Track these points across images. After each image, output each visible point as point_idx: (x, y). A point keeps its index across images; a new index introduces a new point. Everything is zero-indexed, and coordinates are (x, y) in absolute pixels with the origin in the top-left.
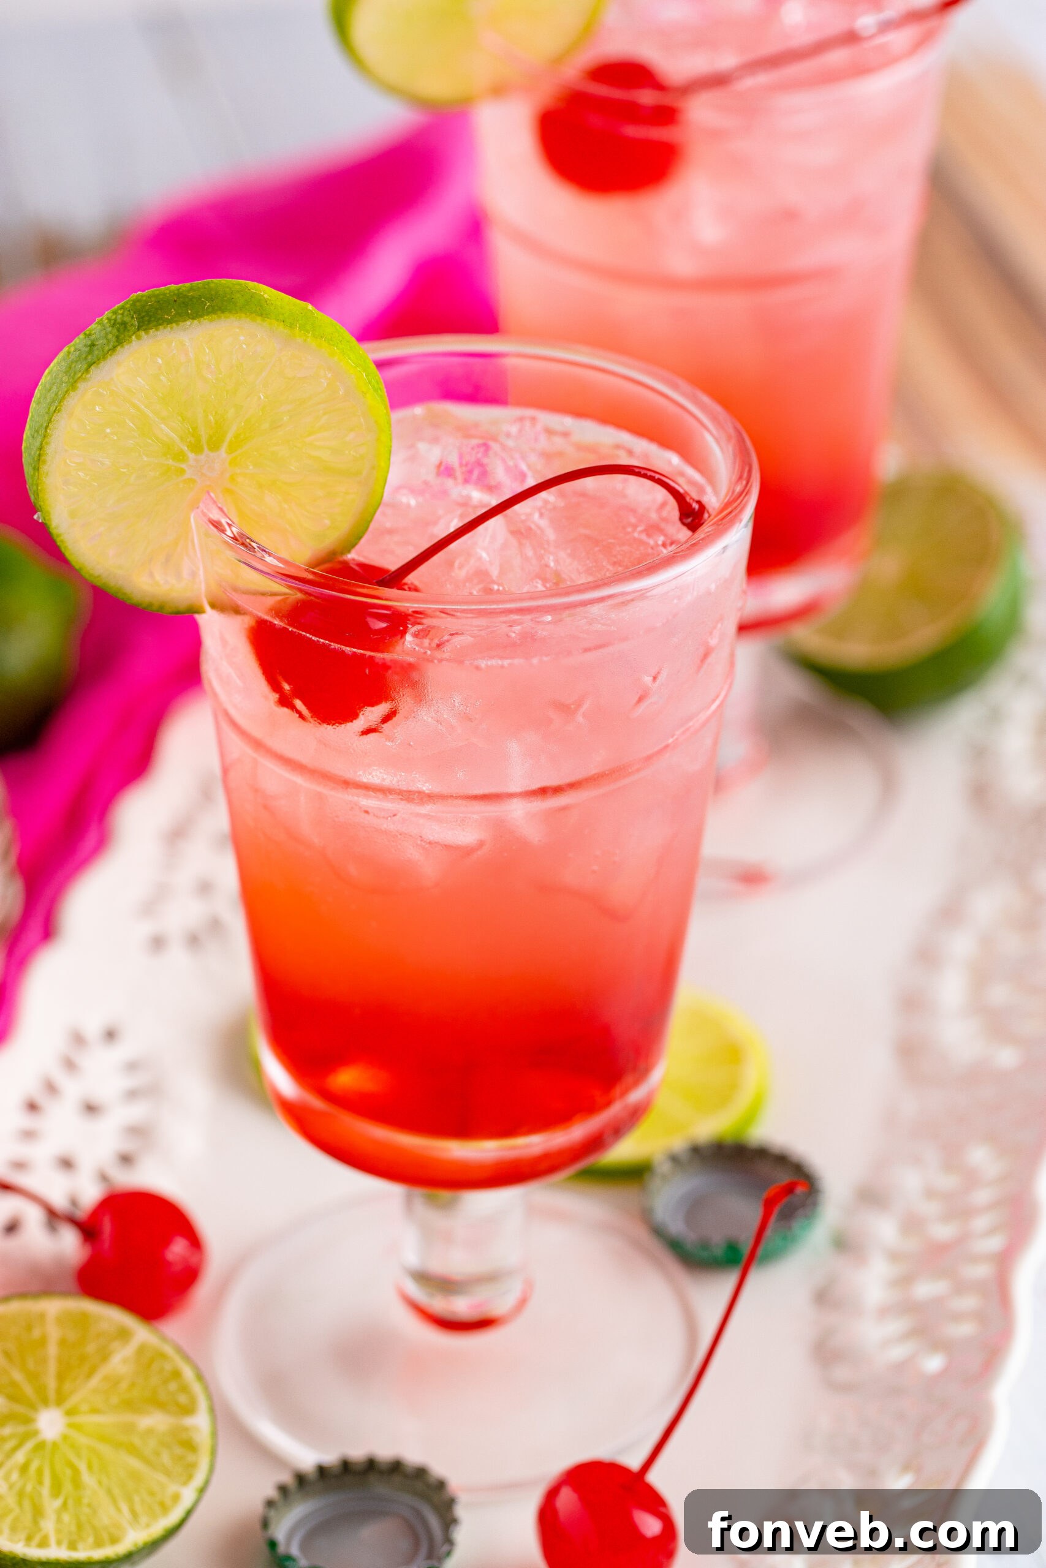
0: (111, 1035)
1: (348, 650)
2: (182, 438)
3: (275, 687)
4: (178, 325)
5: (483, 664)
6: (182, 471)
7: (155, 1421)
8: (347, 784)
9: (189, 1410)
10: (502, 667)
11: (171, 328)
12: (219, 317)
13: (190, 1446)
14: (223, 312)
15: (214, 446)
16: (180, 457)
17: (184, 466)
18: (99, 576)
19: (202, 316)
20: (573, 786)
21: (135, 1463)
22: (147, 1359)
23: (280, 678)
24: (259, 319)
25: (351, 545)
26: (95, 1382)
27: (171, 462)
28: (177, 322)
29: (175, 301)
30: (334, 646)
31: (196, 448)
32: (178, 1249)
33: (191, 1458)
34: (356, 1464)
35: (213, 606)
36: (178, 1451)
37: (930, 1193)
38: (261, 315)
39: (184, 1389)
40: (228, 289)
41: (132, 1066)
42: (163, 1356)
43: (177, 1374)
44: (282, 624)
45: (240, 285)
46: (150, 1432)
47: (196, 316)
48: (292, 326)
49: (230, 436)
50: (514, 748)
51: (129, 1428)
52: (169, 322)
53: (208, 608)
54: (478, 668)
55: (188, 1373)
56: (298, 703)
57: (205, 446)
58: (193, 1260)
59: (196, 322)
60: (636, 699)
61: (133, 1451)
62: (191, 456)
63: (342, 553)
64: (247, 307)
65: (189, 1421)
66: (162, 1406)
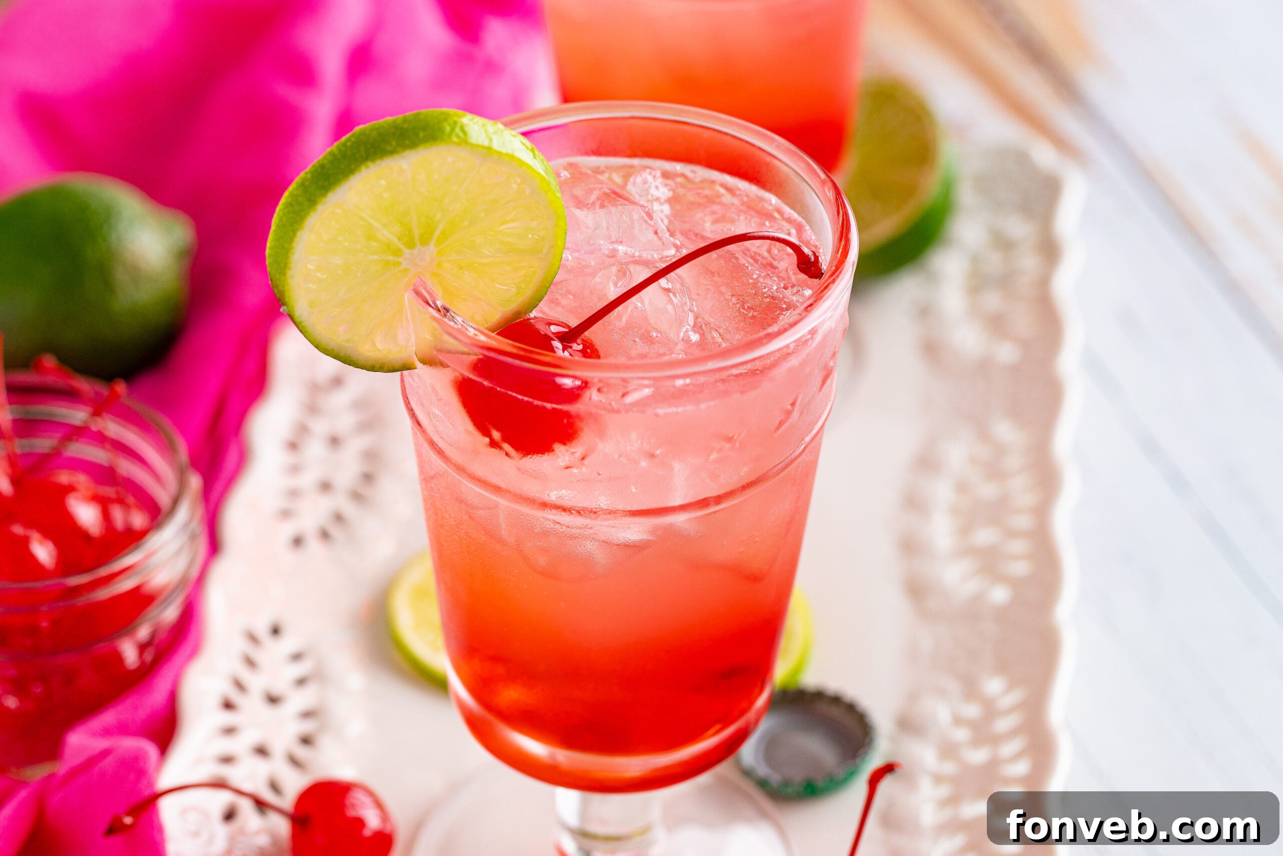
0: (276, 631)
1: (549, 406)
2: (399, 239)
3: (486, 433)
5: (661, 411)
6: (399, 264)
8: (545, 505)
10: (677, 413)
11: (393, 158)
15: (425, 242)
16: (397, 253)
17: (401, 260)
23: (490, 427)
25: (533, 306)
27: (391, 258)
30: (536, 402)
31: (411, 245)
35: (424, 362)
37: (958, 721)
41: (297, 657)
44: (490, 385)
49: (437, 232)
50: (677, 466)
53: (419, 365)
54: (657, 415)
56: (506, 446)
57: (418, 243)
60: (777, 423)
62: (407, 251)
63: (526, 313)
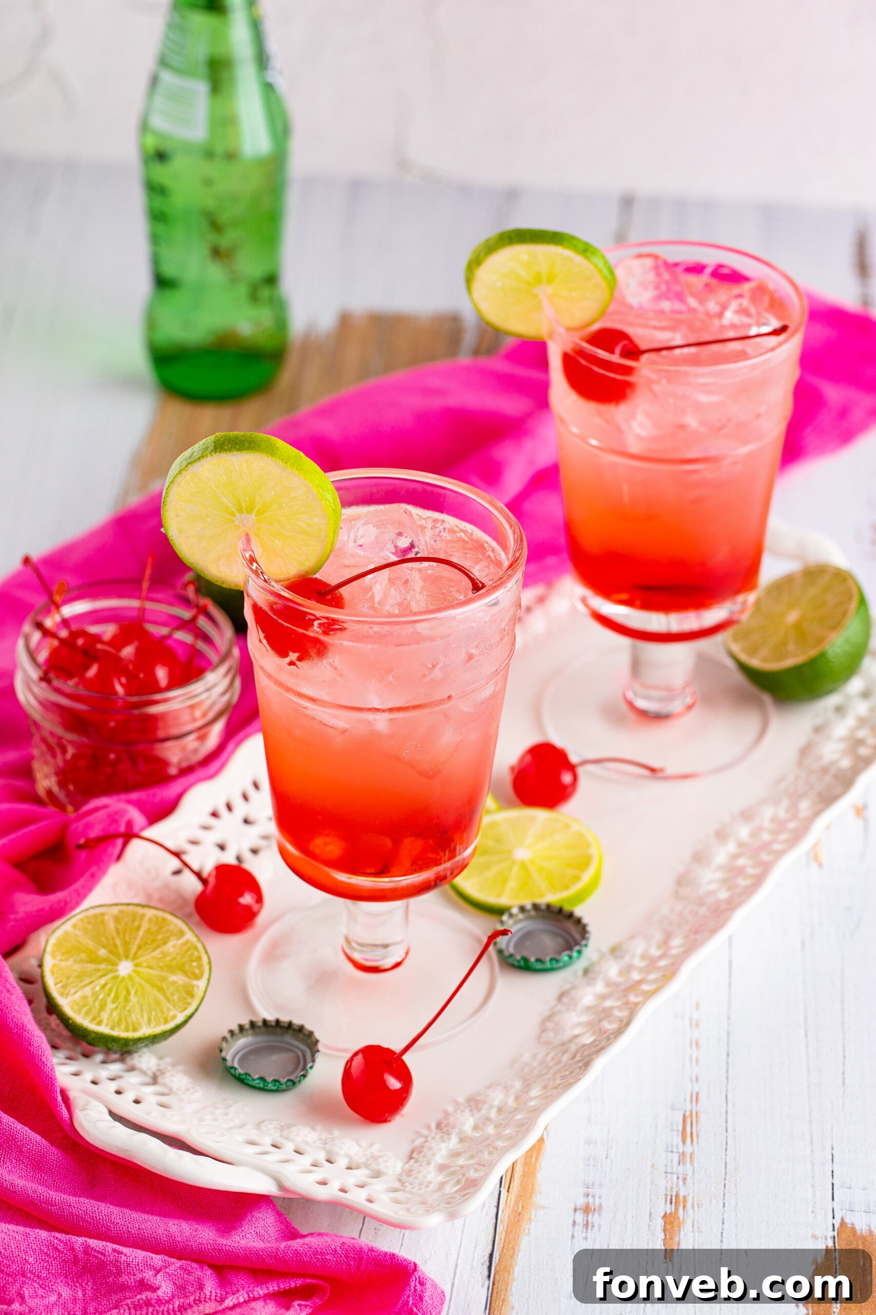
2: (234, 506)
4: (230, 452)
6: (233, 521)
7: (179, 979)
9: (198, 977)
11: (227, 453)
12: (251, 452)
13: (191, 995)
14: (253, 450)
15: (249, 512)
16: (233, 514)
17: (234, 518)
18: (192, 563)
19: (242, 450)
20: (415, 707)
21: (160, 997)
22: (189, 948)
24: (270, 456)
26: (157, 953)
27: (228, 516)
28: (230, 451)
29: (233, 440)
31: (240, 511)
32: (247, 899)
33: (189, 1000)
34: (284, 1022)
36: (184, 995)
37: (645, 956)
38: (271, 455)
39: (200, 966)
40: (259, 439)
42: (196, 949)
43: (199, 959)
45: (267, 438)
46: (174, 983)
47: (239, 450)
48: (286, 462)
49: (256, 509)
51: (164, 979)
52: (226, 450)
55: (205, 959)
57: (244, 511)
58: (255, 907)
59: (239, 452)
61: (161, 990)
62: (238, 515)
64: (266, 450)
65: (195, 982)
66: (185, 973)
